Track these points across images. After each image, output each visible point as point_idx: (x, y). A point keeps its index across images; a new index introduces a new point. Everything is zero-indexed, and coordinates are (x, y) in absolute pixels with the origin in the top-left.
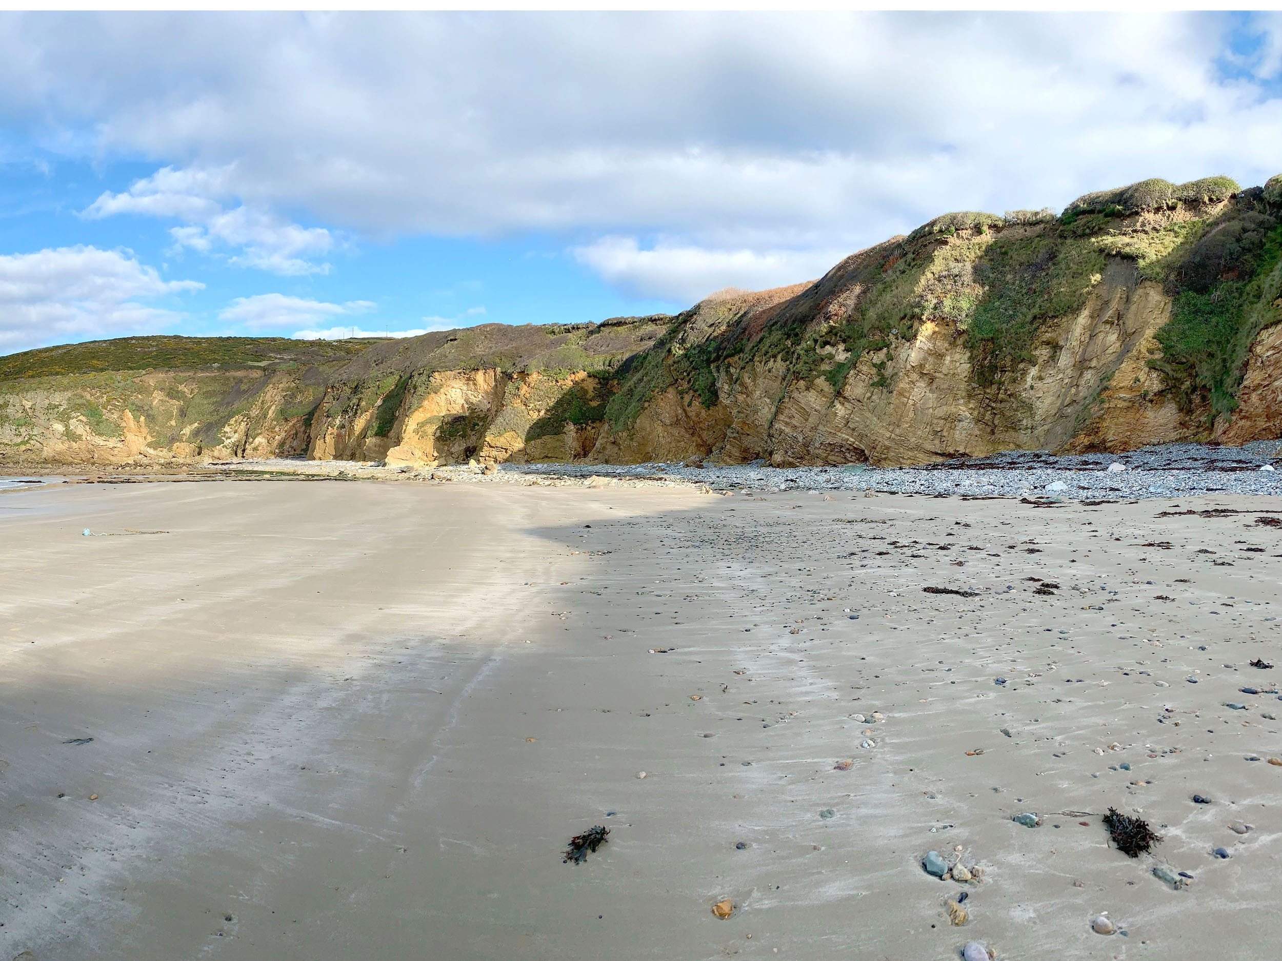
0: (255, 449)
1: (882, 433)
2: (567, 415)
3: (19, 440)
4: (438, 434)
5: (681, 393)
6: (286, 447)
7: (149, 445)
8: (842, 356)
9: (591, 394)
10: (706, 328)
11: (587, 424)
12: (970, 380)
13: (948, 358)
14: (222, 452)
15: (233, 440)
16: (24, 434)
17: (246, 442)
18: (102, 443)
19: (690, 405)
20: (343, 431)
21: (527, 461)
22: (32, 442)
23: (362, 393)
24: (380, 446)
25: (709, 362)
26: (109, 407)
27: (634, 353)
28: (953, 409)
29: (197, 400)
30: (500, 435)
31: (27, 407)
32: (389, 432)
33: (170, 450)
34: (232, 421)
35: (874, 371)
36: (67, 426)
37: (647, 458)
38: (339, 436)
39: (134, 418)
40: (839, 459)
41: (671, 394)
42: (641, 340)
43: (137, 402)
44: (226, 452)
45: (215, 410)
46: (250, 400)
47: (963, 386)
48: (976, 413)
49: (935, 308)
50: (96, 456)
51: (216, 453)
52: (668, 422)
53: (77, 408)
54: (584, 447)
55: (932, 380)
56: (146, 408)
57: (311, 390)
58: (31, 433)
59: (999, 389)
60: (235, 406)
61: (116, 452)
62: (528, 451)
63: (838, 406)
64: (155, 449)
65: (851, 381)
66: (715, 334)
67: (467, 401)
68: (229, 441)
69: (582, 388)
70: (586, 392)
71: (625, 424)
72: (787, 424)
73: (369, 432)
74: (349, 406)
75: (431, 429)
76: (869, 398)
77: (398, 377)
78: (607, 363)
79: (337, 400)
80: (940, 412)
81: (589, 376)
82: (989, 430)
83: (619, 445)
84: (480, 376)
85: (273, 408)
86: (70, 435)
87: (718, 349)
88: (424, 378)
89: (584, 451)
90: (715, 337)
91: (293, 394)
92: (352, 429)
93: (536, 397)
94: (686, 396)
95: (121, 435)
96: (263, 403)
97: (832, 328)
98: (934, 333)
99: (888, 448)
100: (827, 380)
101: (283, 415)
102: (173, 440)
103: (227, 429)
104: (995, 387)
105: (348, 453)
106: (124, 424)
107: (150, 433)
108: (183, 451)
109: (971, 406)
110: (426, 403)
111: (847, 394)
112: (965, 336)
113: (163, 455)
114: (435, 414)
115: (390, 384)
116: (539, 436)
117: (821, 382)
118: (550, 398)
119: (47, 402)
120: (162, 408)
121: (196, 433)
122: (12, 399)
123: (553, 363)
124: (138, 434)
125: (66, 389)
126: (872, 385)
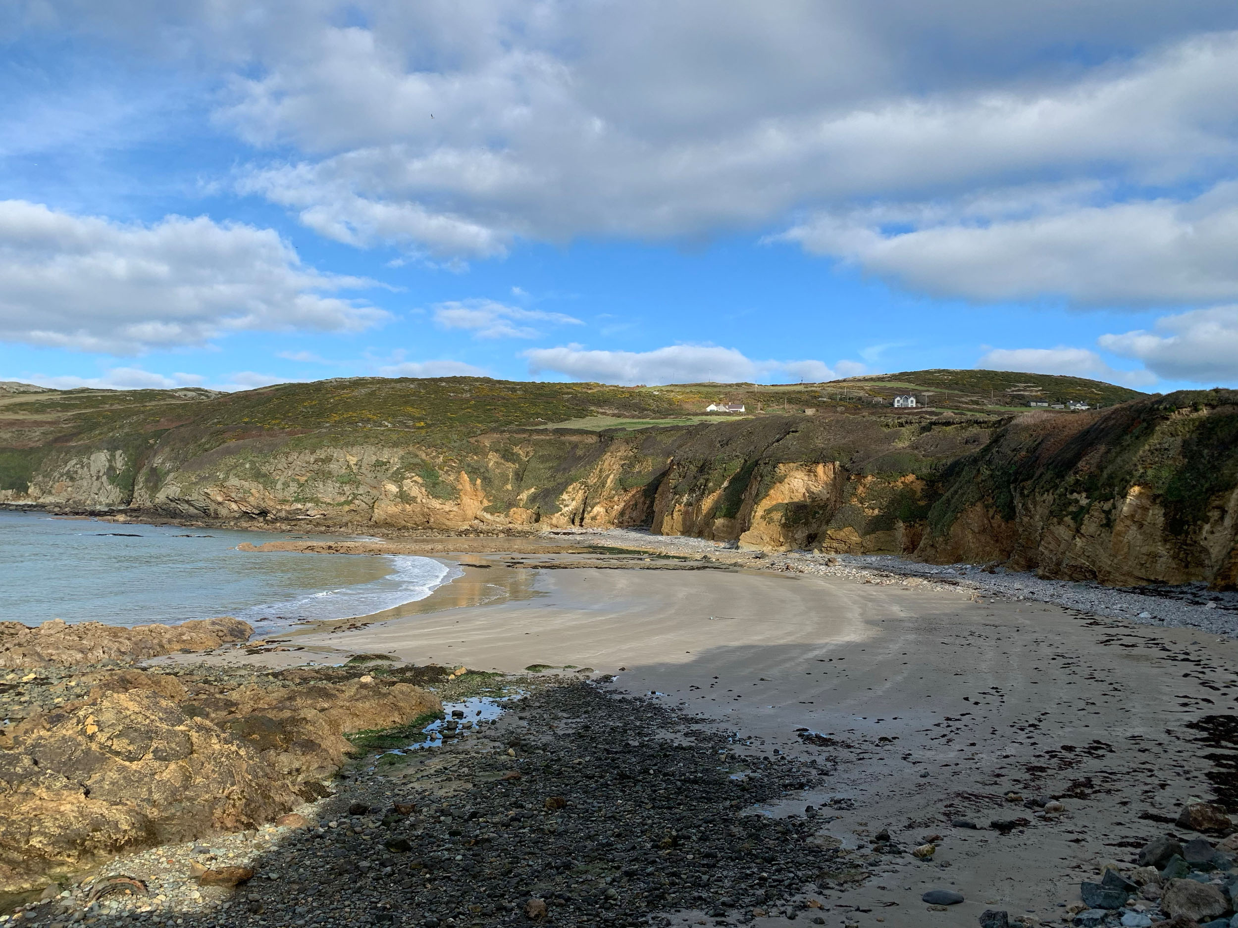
0: (594, 518)
1: (1105, 561)
2: (898, 513)
3: (343, 499)
4: (783, 521)
5: (987, 507)
6: (626, 517)
7: (486, 510)
8: (1084, 502)
9: (919, 494)
10: (1009, 452)
11: (915, 522)
12: (1164, 530)
13: (1151, 511)
14: (560, 519)
15: (570, 508)
16: (348, 493)
17: (584, 511)
18: (438, 506)
19: (993, 518)
20: (690, 509)
21: (863, 553)
22: (357, 502)
23: (708, 473)
24: (728, 526)
25: (1009, 483)
26: (446, 468)
27: (957, 458)
28: (1153, 549)
29: (533, 464)
30: (840, 529)
31: (352, 463)
32: (736, 513)
33: (507, 516)
34: (570, 489)
35: (1103, 515)
36: (401, 487)
37: (959, 560)
38: (686, 513)
39: (471, 480)
40: (1081, 577)
41: (979, 508)
42: (966, 443)
43: (472, 463)
44: (564, 520)
45: (551, 476)
46: (588, 468)
47: (1159, 533)
48: (1172, 552)
49: (1140, 477)
50: (432, 520)
51: (554, 521)
52: (976, 530)
53: (411, 467)
54: (912, 542)
55: (1141, 526)
56: (482, 470)
57: (650, 461)
58: (356, 492)
59: (1187, 537)
60: (573, 472)
61: (451, 516)
62: (864, 544)
63: (1078, 539)
64: (492, 514)
65: (1086, 522)
66: (1016, 459)
67: (808, 490)
68: (567, 509)
69: (911, 489)
70: (915, 492)
71: (942, 530)
72: (1046, 548)
73: (718, 513)
74: (696, 485)
75: (777, 516)
76: (1099, 535)
77: (743, 461)
78: (933, 466)
79: (684, 477)
80: (1145, 550)
81: (918, 479)
82: (1183, 564)
83: (936, 548)
84: (820, 469)
85: (612, 476)
86: (404, 497)
87: (1016, 473)
88: (769, 468)
89: (911, 547)
90: (1016, 462)
91: (631, 463)
92: (699, 509)
93: (871, 497)
94: (990, 510)
95: (457, 498)
96: (601, 471)
97: (1078, 480)
98: (1140, 493)
99: (1109, 573)
100: (1072, 519)
101: (623, 484)
102: (510, 505)
103: (565, 496)
104: (1183, 535)
105: (696, 530)
106: (460, 487)
107: (487, 496)
108: (520, 518)
109: (1168, 547)
110: (772, 492)
111: (1082, 531)
112: (1161, 499)
113: (499, 521)
114: (780, 501)
115: (736, 466)
116: (873, 531)
117: (1068, 519)
118: (883, 498)
119: (374, 458)
120: (498, 471)
121: (533, 499)
122: (336, 453)
123: (885, 467)
124: (474, 497)
125: (395, 445)
126: (1101, 526)
